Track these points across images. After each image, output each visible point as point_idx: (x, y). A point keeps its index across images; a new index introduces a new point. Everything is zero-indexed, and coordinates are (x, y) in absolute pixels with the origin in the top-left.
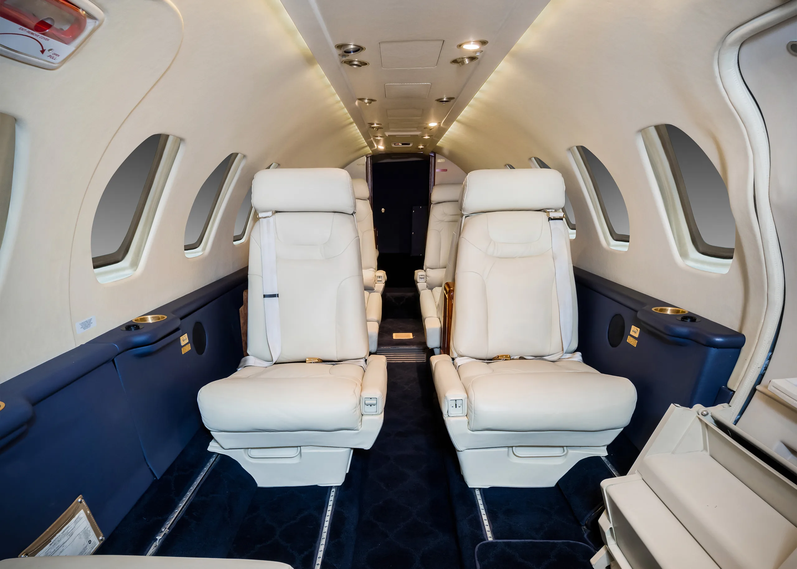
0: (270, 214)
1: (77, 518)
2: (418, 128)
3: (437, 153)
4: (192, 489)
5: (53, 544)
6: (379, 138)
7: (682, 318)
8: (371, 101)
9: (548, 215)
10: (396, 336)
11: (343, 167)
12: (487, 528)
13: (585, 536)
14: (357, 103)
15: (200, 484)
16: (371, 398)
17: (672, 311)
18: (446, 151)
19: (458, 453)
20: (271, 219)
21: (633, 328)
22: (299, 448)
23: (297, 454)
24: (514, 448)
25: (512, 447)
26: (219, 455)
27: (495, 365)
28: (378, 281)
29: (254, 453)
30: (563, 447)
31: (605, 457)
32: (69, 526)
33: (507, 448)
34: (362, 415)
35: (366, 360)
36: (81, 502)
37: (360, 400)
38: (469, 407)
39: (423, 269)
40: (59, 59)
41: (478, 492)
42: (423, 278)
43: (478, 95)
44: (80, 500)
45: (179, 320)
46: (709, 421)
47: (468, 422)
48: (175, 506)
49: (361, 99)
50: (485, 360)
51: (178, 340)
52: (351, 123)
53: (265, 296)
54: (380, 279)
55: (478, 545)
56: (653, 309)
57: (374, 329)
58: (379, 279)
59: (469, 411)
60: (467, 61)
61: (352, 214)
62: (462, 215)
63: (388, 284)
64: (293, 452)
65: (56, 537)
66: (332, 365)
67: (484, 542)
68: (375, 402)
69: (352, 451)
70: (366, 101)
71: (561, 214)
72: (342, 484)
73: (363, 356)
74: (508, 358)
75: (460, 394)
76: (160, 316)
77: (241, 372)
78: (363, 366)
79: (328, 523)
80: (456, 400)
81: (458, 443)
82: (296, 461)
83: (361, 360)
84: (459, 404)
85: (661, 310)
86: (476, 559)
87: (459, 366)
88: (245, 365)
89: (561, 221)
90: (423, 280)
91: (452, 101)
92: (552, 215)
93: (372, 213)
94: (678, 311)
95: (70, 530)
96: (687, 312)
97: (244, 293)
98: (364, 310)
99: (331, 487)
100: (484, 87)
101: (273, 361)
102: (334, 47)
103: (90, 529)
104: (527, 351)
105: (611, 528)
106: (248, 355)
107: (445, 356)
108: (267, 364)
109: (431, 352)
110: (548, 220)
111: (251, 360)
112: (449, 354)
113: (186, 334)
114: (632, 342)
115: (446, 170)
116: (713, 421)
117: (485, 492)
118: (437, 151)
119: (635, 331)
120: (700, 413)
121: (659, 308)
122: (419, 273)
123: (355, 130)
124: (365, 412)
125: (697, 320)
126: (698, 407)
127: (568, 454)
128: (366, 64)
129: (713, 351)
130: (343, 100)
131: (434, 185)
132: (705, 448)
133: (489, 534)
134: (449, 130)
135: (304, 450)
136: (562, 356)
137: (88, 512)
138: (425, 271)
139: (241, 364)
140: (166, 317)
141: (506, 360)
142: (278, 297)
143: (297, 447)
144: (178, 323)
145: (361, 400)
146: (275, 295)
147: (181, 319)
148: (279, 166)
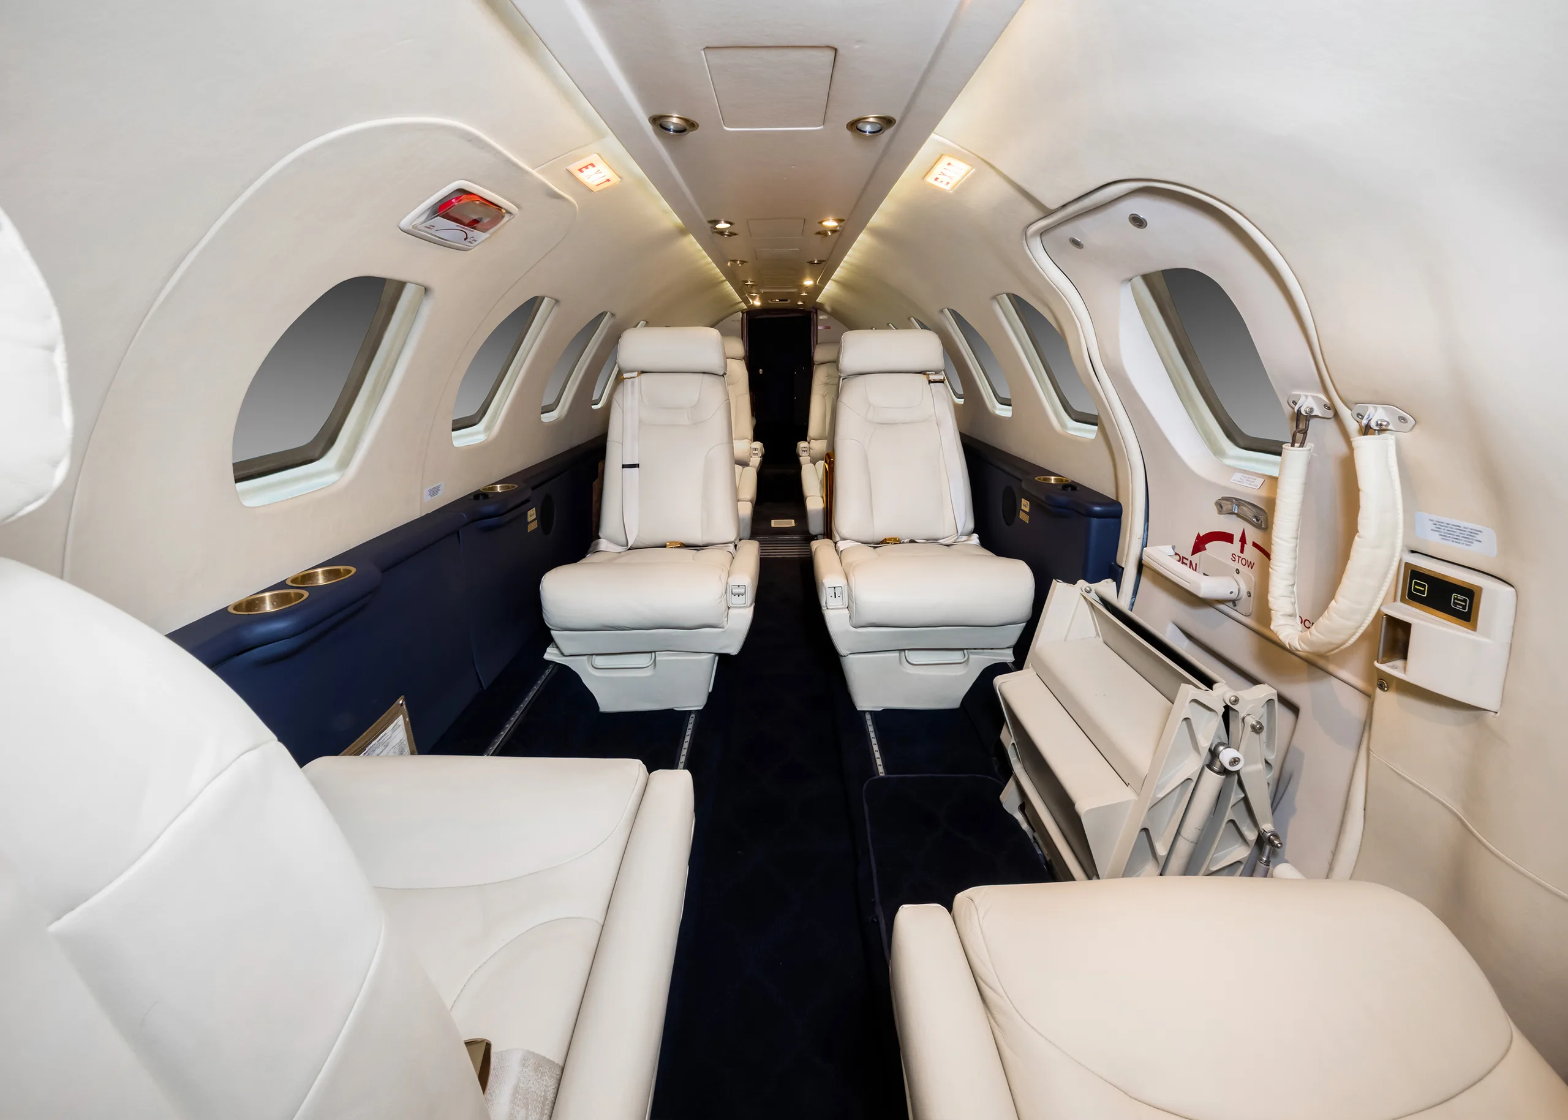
0: (635, 374)
1: (395, 725)
2: (795, 287)
3: (820, 310)
4: (522, 706)
5: (367, 754)
6: (754, 295)
7: (1063, 487)
8: (743, 262)
9: (928, 378)
10: (774, 523)
11: (712, 327)
12: (879, 762)
13: (996, 768)
14: (729, 264)
15: (535, 697)
16: (739, 586)
17: (1055, 479)
18: (828, 308)
19: (841, 658)
20: (637, 380)
21: (1024, 501)
22: (653, 654)
23: (650, 663)
24: (906, 651)
25: (904, 650)
26: (557, 666)
27: (883, 549)
28: (754, 454)
29: (599, 661)
30: (962, 649)
31: (1012, 663)
32: (386, 734)
33: (898, 651)
34: (729, 608)
35: (736, 546)
36: (402, 705)
37: (726, 588)
38: (850, 596)
39: (807, 441)
40: (477, 243)
41: (868, 717)
42: (806, 451)
43: (846, 258)
44: (401, 702)
45: (530, 490)
46: (1092, 597)
47: (850, 617)
48: (501, 727)
49: (735, 261)
50: (870, 544)
51: (525, 514)
52: (725, 281)
53: (624, 466)
54: (757, 452)
55: (867, 782)
56: (1036, 478)
57: (746, 509)
58: (754, 452)
59: (851, 602)
60: (829, 233)
61: (723, 375)
62: (840, 377)
63: (765, 459)
64: (644, 660)
65: (371, 745)
66: (696, 551)
67: (875, 778)
68: (742, 591)
69: (717, 658)
70: (738, 262)
71: (940, 377)
72: (704, 707)
73: (732, 539)
74: (897, 541)
75: (840, 581)
76: (510, 485)
77: (590, 558)
78: (731, 551)
79: (684, 757)
80: (835, 588)
81: (842, 645)
82: (648, 673)
83: (730, 544)
84: (838, 591)
85: (1044, 479)
86: (864, 800)
87: (842, 551)
88: (596, 549)
89: (942, 384)
90: (805, 454)
91: (823, 263)
92: (932, 377)
93: (747, 374)
94: (1062, 480)
95: (387, 739)
96: (1070, 481)
97: (600, 464)
98: (735, 490)
99: (690, 712)
100: (850, 252)
101: (627, 545)
102: (706, 222)
103: (406, 742)
104: (918, 533)
105: (1013, 744)
106: (599, 538)
107: (827, 541)
108: (620, 549)
109: (811, 538)
110: (928, 382)
111: (603, 544)
112: (831, 539)
113: (534, 509)
114: (1025, 518)
115: (829, 328)
116: (1097, 599)
117: (875, 714)
118: (819, 308)
119: (1025, 505)
120: (1083, 590)
121: (1042, 477)
122: (802, 445)
123: (728, 287)
124: (732, 604)
125: (1078, 489)
126: (1082, 583)
127: (970, 660)
128: (736, 234)
129: (1095, 521)
130: (714, 261)
131: (817, 343)
132: (1098, 634)
133: (881, 769)
134: (826, 287)
135: (661, 657)
136: (957, 538)
137: (407, 719)
138: (809, 443)
139: (591, 549)
140: (516, 486)
141: (895, 544)
142: (638, 467)
143: (651, 652)
144: (529, 493)
145: (728, 588)
146: (636, 464)
147: (533, 488)
148: (647, 324)
